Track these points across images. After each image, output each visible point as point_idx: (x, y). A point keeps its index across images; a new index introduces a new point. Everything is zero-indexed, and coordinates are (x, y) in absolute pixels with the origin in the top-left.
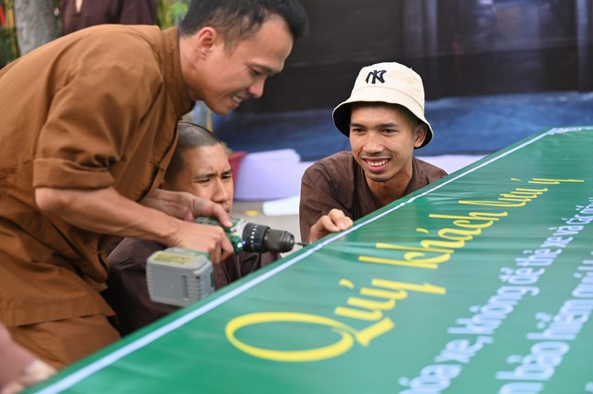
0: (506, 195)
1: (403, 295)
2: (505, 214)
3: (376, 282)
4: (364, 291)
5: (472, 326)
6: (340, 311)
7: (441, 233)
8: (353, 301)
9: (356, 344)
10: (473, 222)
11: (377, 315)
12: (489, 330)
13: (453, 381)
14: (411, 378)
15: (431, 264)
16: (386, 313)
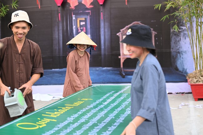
0: (75, 103)
1: (49, 121)
2: (73, 107)
3: (44, 119)
4: (42, 120)
5: (59, 126)
6: (37, 123)
7: (59, 111)
8: (40, 122)
9: (39, 128)
10: (66, 109)
11: (44, 124)
12: (62, 126)
13: (54, 133)
14: (47, 132)
15: (55, 116)
16: (45, 124)
